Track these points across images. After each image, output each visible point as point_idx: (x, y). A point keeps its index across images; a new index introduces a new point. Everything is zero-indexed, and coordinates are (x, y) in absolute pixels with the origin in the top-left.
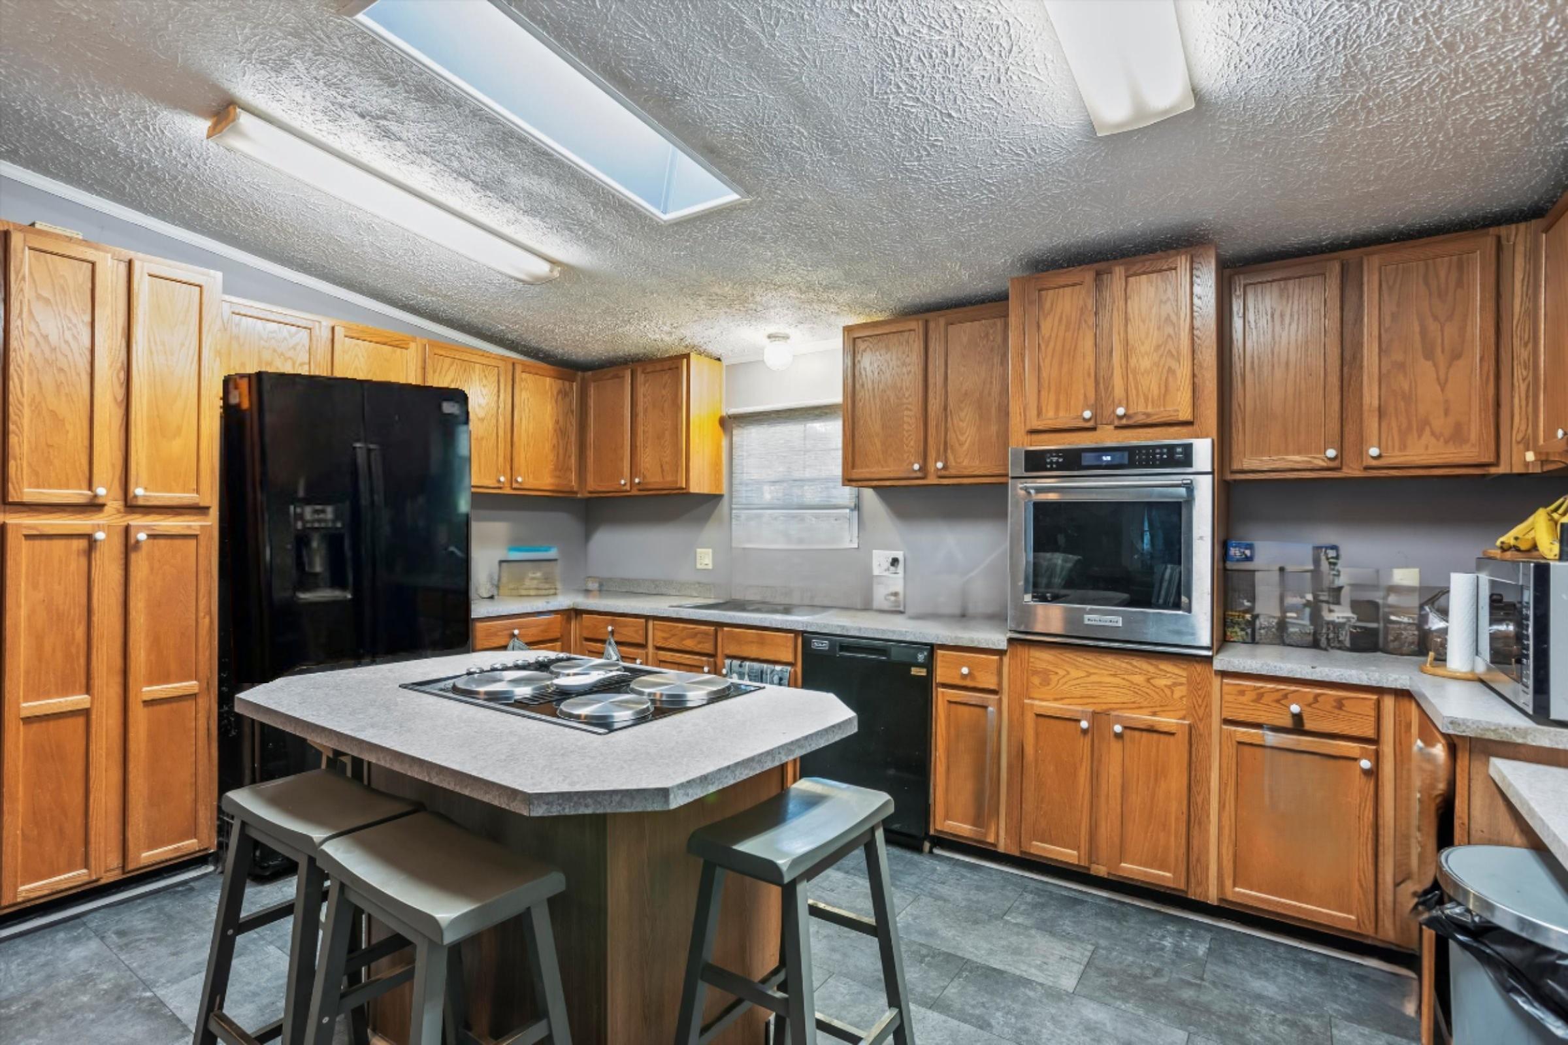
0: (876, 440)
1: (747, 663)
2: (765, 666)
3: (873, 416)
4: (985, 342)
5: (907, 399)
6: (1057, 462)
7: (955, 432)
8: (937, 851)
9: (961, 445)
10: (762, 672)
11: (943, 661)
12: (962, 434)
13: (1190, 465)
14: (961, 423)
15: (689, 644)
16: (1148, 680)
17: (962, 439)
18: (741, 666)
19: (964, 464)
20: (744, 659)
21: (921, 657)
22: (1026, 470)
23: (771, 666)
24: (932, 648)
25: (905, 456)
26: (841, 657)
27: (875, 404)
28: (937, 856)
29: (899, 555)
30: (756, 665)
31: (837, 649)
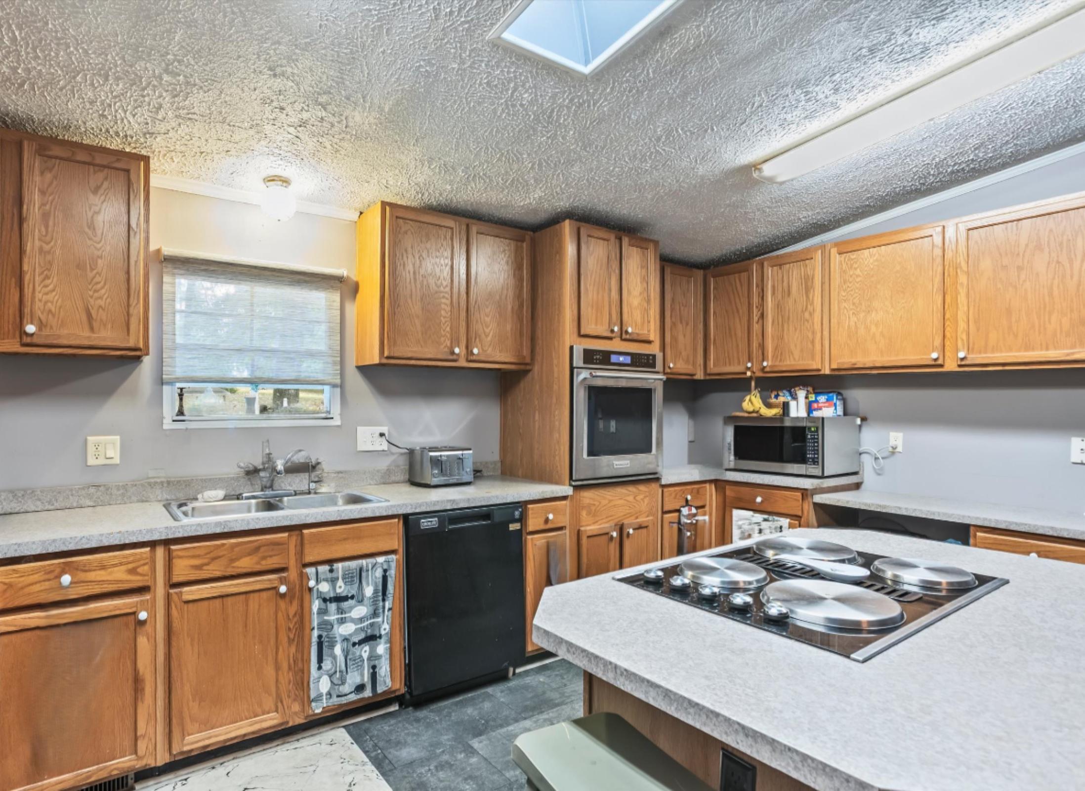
0: (416, 321)
1: (339, 566)
2: (364, 562)
3: (414, 297)
4: (503, 255)
5: (444, 288)
6: (599, 359)
7: (482, 324)
8: (518, 671)
9: (487, 336)
10: (361, 570)
11: (532, 514)
12: (487, 327)
13: (655, 368)
14: (486, 318)
15: (246, 564)
16: (635, 498)
17: (487, 331)
18: (331, 571)
19: (488, 352)
20: (330, 562)
21: (517, 514)
22: (585, 362)
23: (371, 561)
24: (523, 505)
25: (442, 339)
26: (451, 531)
27: (416, 286)
28: (520, 674)
29: (384, 430)
30: (353, 564)
31: (447, 523)
